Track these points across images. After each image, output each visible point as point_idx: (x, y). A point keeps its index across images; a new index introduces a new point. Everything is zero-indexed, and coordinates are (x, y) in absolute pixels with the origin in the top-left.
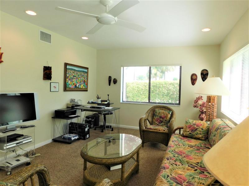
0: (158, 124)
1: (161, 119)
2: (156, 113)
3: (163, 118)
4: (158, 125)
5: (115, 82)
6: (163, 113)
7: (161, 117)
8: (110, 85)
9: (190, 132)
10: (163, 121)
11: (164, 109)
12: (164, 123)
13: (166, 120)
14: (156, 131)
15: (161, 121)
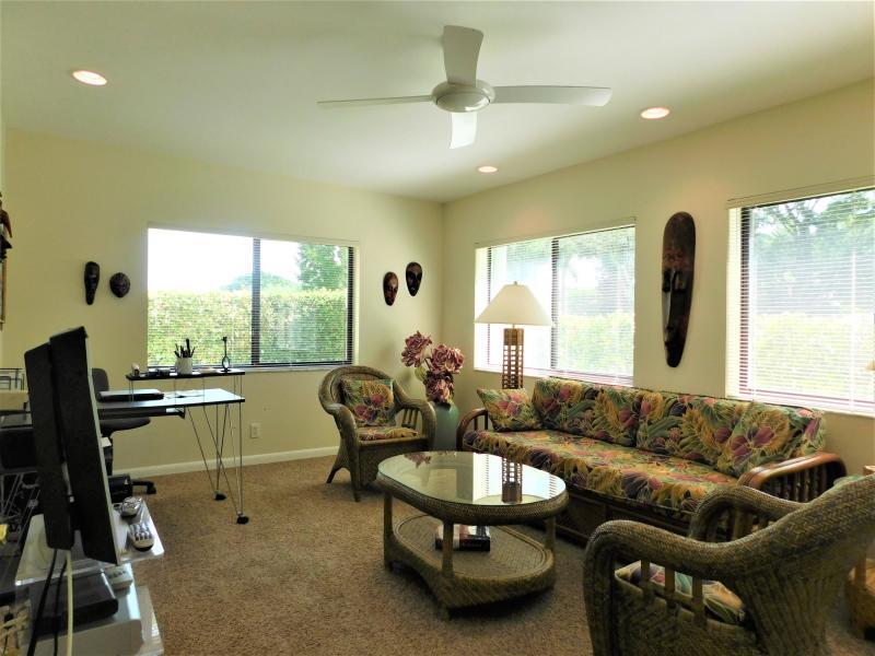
0: (366, 422)
1: (372, 407)
2: (349, 389)
3: (376, 403)
4: (367, 425)
5: (119, 286)
6: (372, 388)
7: (368, 402)
8: (90, 300)
9: (512, 418)
10: (377, 412)
11: (363, 376)
12: (384, 416)
13: (387, 409)
14: (396, 440)
15: (371, 412)
